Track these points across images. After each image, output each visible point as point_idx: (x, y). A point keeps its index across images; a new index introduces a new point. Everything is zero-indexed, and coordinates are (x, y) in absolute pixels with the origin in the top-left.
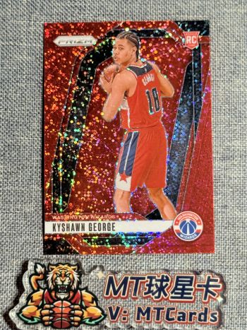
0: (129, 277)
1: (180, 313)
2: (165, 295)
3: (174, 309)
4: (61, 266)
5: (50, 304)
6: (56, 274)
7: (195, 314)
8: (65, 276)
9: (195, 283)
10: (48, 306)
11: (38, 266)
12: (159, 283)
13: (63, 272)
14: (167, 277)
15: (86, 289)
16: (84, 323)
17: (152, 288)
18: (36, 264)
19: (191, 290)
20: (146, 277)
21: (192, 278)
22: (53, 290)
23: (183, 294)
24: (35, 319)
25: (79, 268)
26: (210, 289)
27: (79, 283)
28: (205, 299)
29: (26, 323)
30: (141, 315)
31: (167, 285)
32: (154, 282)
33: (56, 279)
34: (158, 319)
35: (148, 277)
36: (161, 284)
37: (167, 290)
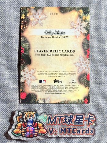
0: (57, 116)
1: (78, 130)
2: (72, 123)
3: (75, 129)
4: (29, 112)
5: (25, 128)
6: (27, 115)
7: (84, 130)
8: (31, 116)
9: (84, 118)
10: (24, 129)
11: (20, 112)
12: (69, 118)
13: (30, 115)
14: (72, 116)
15: (39, 121)
16: (39, 135)
17: (66, 120)
18: (19, 112)
19: (82, 121)
20: (64, 116)
21: (83, 116)
22: (26, 122)
23: (79, 122)
24: (19, 134)
25: (36, 113)
26: (90, 120)
27: (37, 119)
28: (88, 124)
29: (15, 136)
30: (62, 131)
31: (72, 119)
32: (67, 118)
33: (27, 117)
34: (69, 133)
35: (65, 116)
36: (70, 119)
37: (73, 121)
